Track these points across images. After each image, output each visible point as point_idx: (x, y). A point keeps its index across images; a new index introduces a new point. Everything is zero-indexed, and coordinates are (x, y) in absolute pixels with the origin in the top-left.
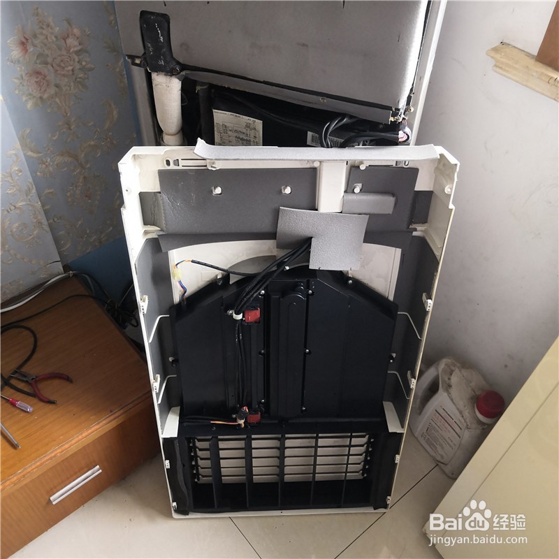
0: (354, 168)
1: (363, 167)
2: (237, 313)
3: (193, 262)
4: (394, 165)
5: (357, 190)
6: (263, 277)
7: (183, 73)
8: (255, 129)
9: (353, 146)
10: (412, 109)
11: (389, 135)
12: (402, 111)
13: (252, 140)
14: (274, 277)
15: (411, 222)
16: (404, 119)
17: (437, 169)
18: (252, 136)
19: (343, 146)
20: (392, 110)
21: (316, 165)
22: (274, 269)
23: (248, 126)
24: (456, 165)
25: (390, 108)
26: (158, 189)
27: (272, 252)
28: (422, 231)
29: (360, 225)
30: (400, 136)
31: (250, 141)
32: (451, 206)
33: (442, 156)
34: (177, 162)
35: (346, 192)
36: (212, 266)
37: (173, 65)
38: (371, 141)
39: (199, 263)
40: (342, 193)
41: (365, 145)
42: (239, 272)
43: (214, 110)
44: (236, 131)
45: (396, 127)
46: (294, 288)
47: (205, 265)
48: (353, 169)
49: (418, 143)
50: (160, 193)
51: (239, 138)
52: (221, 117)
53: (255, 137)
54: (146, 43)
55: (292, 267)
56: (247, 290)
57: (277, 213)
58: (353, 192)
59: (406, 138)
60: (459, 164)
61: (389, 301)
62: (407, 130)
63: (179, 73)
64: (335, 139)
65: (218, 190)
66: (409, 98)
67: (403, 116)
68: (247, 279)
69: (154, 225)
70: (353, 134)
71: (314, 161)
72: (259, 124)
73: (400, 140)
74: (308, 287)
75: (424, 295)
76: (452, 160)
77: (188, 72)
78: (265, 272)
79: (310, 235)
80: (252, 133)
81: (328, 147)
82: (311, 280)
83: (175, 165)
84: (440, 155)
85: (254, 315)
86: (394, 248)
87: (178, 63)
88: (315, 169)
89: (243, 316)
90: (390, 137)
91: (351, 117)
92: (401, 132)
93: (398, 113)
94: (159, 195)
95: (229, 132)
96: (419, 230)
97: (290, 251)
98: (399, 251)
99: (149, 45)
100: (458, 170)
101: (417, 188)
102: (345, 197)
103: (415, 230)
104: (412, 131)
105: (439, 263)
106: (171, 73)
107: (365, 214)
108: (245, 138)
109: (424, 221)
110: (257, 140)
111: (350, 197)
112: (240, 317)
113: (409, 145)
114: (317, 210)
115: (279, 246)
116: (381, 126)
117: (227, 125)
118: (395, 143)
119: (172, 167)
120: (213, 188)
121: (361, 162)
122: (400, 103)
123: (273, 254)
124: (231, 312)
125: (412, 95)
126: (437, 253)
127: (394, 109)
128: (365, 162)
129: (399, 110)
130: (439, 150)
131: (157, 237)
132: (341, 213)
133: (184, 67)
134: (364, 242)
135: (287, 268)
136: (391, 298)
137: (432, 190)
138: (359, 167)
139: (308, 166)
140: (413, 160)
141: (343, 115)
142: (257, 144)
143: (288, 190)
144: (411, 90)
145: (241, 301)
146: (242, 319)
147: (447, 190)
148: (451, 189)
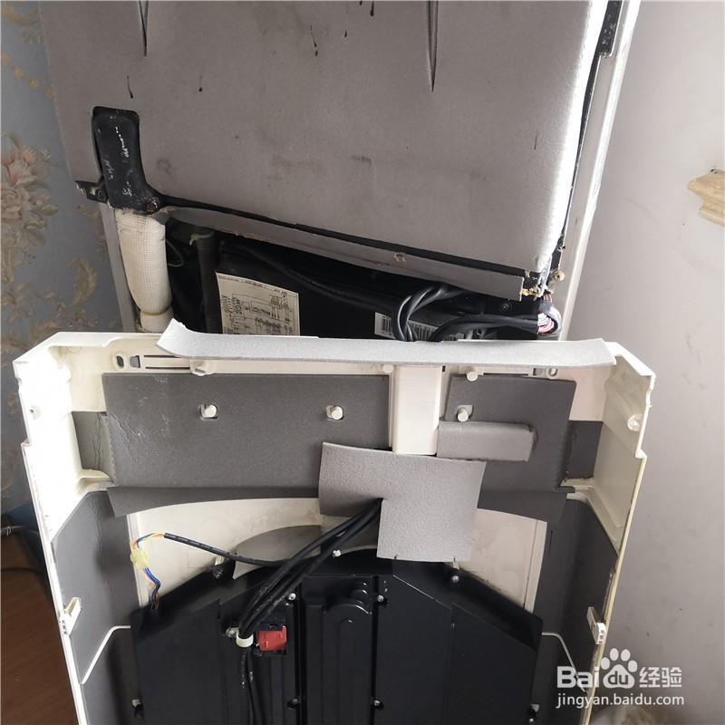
0: (456, 378)
1: (472, 377)
2: (244, 636)
3: (167, 536)
4: (531, 374)
5: (463, 417)
6: (293, 569)
7: (165, 210)
8: (286, 306)
9: (455, 339)
10: (562, 277)
11: (520, 321)
12: (543, 278)
13: (283, 324)
14: (311, 570)
15: (564, 475)
16: (546, 292)
17: (609, 382)
18: (283, 318)
19: (435, 338)
20: (524, 276)
21: (387, 370)
22: (316, 553)
23: (274, 302)
24: (649, 378)
25: (521, 273)
26: (102, 408)
27: (314, 519)
28: (583, 491)
29: (471, 480)
30: (540, 323)
31: (279, 326)
32: (640, 454)
33: (619, 359)
34: (136, 361)
35: (442, 418)
36: (201, 546)
37: (147, 196)
38: (489, 331)
39: (177, 539)
40: (436, 421)
41: (478, 338)
42: (249, 557)
43: (218, 274)
44: (256, 310)
45: (531, 307)
46: (349, 591)
47: (189, 542)
48: (454, 378)
49: (572, 336)
50: (104, 413)
51: (260, 321)
52: (230, 286)
53: (287, 320)
54: (102, 159)
55: (345, 552)
56: (262, 593)
57: (317, 453)
58: (456, 420)
59: (550, 326)
60: (654, 377)
61: (527, 613)
62: (554, 312)
63: (157, 210)
64: (423, 326)
65: (211, 411)
66: (556, 256)
67: (545, 287)
68: (263, 571)
69: (99, 469)
70: (453, 318)
71: (382, 364)
72: (292, 298)
73: (541, 330)
74: (376, 589)
75: (590, 611)
76: (641, 369)
77: (172, 209)
78: (297, 559)
79: (378, 495)
80: (282, 313)
81: (408, 340)
82: (381, 576)
83: (133, 365)
84: (616, 358)
85: (275, 639)
86: (535, 520)
87: (156, 193)
88: (385, 378)
89: (255, 641)
90: (521, 324)
91: (450, 288)
92: (541, 317)
93: (536, 282)
94: (103, 417)
95: (245, 312)
96: (579, 490)
97: (345, 519)
98: (542, 526)
99: (108, 163)
100: (652, 386)
101: (573, 417)
102: (441, 429)
103: (572, 490)
104: (562, 315)
105: (616, 557)
106: (144, 210)
107: (479, 459)
108: (271, 321)
109: (587, 473)
110: (291, 325)
111: (452, 428)
112: (248, 642)
113: (556, 338)
114: (390, 449)
115: (326, 510)
116: (506, 306)
117: (241, 299)
118: (530, 334)
119: (128, 368)
120: (203, 406)
121: (470, 368)
122: (540, 261)
123: (317, 523)
124: (232, 632)
125: (562, 251)
126: (614, 538)
127: (528, 275)
128: (477, 368)
129: (537, 275)
130: (614, 350)
131: (105, 489)
132: (435, 456)
133: (166, 200)
134: (479, 507)
135: (338, 553)
136: (530, 607)
137: (600, 420)
138: (465, 376)
139: (373, 372)
140: (567, 368)
141: (436, 285)
142: (291, 332)
143: (337, 414)
144: (560, 241)
145: (251, 613)
146: (253, 646)
147: (632, 424)
148: (640, 422)
